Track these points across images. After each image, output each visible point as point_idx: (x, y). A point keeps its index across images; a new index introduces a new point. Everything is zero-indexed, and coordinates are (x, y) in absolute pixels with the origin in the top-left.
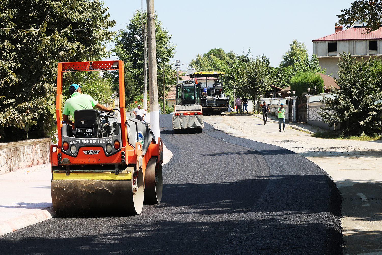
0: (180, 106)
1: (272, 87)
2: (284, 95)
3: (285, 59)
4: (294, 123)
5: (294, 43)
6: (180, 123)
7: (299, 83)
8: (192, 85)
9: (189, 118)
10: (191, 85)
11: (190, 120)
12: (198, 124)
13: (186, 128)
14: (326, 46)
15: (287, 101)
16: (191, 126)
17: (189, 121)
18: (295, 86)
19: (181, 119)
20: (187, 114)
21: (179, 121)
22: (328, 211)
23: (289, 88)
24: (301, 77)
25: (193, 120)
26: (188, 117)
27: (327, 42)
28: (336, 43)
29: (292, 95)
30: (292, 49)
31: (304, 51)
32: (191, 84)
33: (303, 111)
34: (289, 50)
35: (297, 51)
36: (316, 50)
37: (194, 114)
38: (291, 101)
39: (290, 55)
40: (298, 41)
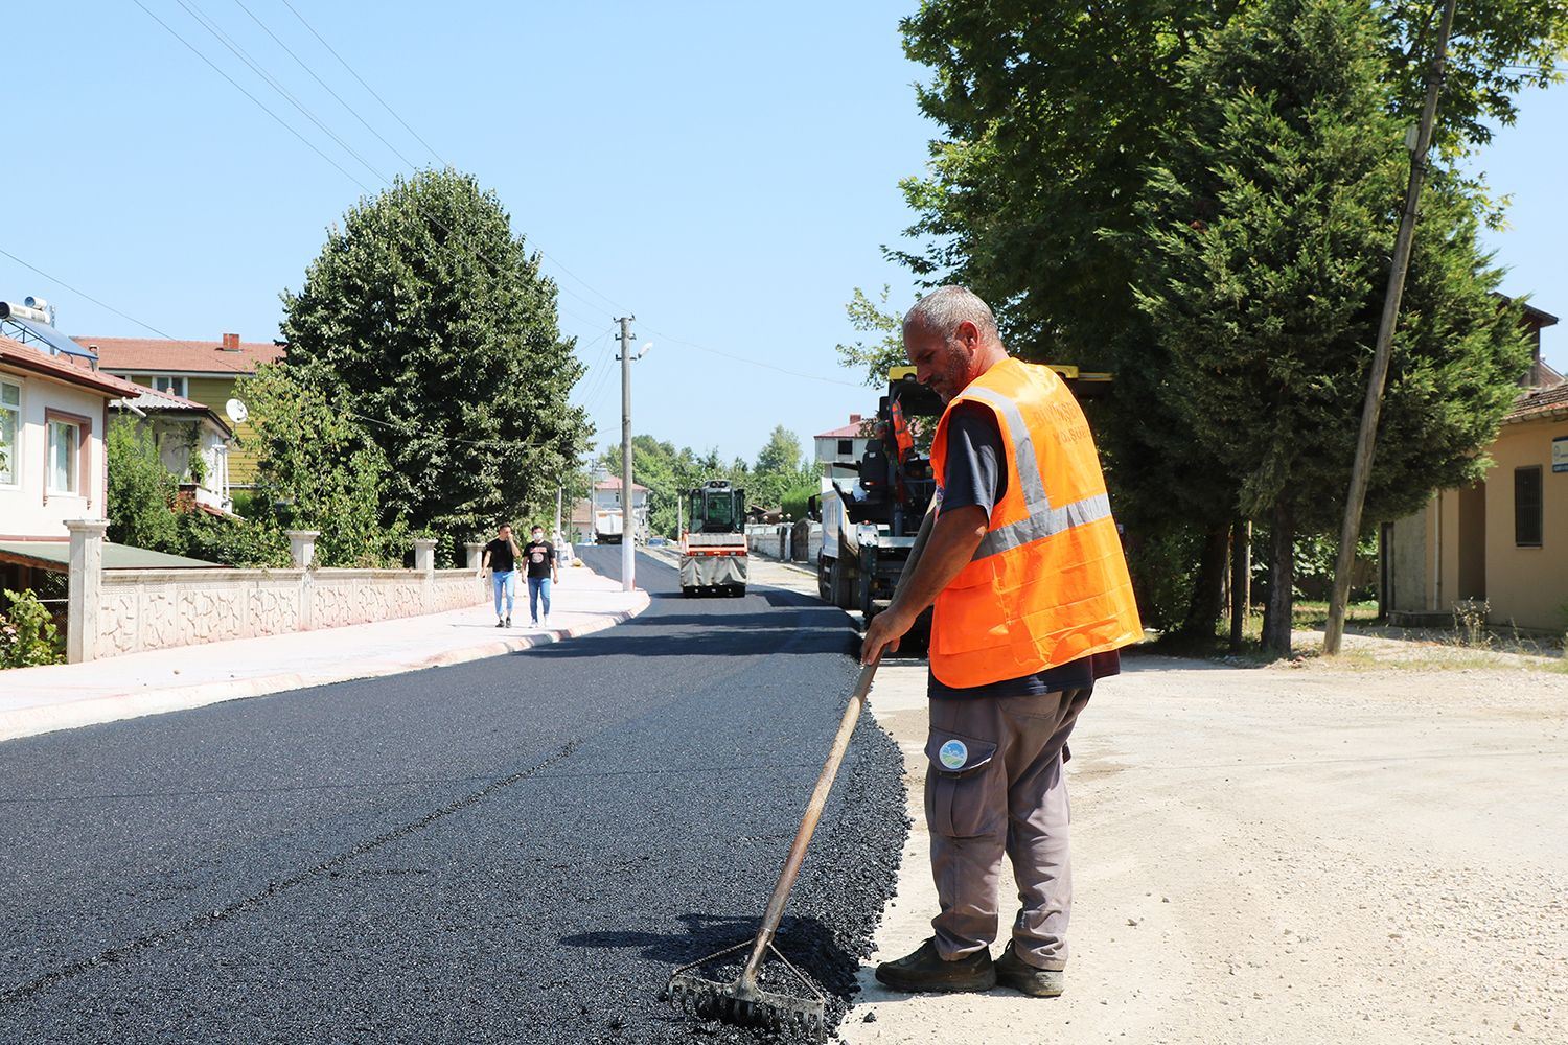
0: (698, 535)
1: (753, 508)
2: (773, 520)
3: (763, 458)
4: (788, 562)
5: (778, 431)
6: (698, 573)
7: (795, 504)
8: (726, 490)
9: (718, 564)
10: (723, 490)
11: (720, 567)
12: (737, 577)
13: (710, 584)
14: (835, 445)
15: (778, 529)
16: (721, 580)
17: (717, 570)
18: (787, 508)
19: (699, 563)
20: (712, 554)
21: (693, 569)
22: (845, 653)
23: (779, 510)
24: (798, 494)
25: (725, 568)
26: (715, 559)
27: (837, 440)
28: (851, 442)
29: (785, 520)
30: (774, 441)
31: (795, 445)
32: (724, 487)
33: (802, 545)
34: (770, 442)
35: (783, 444)
36: (819, 451)
37: (729, 553)
38: (784, 530)
39: (771, 452)
40: (785, 428)
